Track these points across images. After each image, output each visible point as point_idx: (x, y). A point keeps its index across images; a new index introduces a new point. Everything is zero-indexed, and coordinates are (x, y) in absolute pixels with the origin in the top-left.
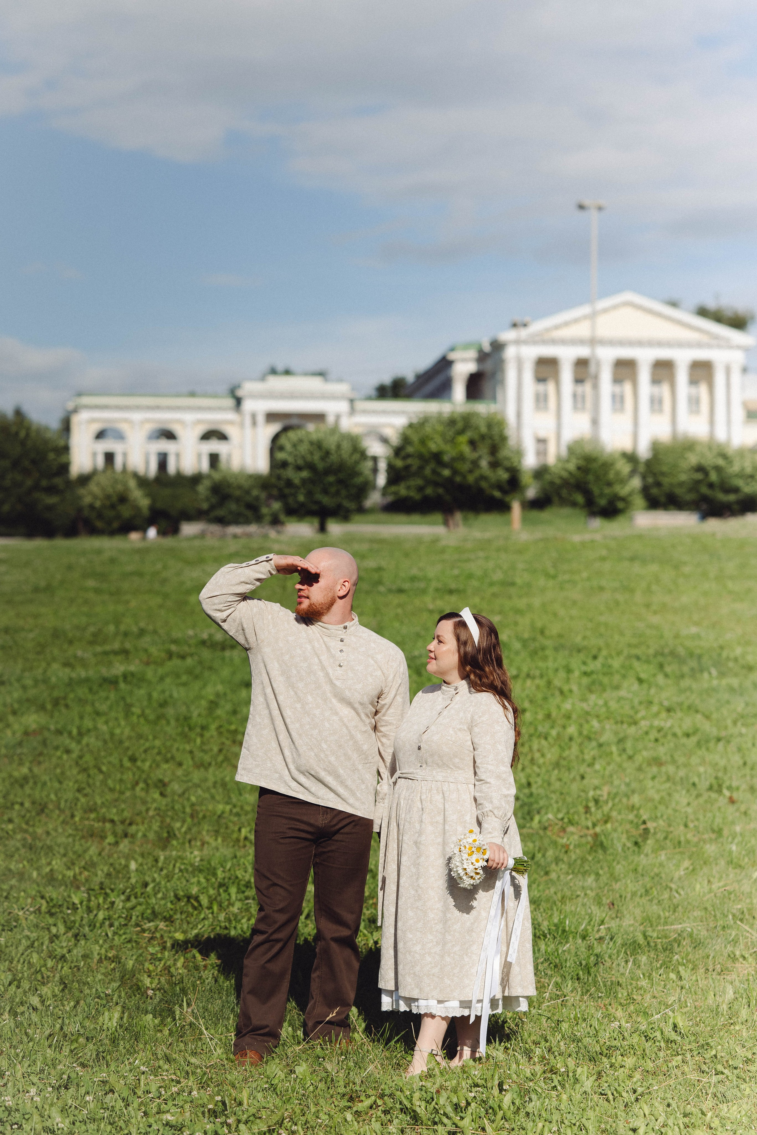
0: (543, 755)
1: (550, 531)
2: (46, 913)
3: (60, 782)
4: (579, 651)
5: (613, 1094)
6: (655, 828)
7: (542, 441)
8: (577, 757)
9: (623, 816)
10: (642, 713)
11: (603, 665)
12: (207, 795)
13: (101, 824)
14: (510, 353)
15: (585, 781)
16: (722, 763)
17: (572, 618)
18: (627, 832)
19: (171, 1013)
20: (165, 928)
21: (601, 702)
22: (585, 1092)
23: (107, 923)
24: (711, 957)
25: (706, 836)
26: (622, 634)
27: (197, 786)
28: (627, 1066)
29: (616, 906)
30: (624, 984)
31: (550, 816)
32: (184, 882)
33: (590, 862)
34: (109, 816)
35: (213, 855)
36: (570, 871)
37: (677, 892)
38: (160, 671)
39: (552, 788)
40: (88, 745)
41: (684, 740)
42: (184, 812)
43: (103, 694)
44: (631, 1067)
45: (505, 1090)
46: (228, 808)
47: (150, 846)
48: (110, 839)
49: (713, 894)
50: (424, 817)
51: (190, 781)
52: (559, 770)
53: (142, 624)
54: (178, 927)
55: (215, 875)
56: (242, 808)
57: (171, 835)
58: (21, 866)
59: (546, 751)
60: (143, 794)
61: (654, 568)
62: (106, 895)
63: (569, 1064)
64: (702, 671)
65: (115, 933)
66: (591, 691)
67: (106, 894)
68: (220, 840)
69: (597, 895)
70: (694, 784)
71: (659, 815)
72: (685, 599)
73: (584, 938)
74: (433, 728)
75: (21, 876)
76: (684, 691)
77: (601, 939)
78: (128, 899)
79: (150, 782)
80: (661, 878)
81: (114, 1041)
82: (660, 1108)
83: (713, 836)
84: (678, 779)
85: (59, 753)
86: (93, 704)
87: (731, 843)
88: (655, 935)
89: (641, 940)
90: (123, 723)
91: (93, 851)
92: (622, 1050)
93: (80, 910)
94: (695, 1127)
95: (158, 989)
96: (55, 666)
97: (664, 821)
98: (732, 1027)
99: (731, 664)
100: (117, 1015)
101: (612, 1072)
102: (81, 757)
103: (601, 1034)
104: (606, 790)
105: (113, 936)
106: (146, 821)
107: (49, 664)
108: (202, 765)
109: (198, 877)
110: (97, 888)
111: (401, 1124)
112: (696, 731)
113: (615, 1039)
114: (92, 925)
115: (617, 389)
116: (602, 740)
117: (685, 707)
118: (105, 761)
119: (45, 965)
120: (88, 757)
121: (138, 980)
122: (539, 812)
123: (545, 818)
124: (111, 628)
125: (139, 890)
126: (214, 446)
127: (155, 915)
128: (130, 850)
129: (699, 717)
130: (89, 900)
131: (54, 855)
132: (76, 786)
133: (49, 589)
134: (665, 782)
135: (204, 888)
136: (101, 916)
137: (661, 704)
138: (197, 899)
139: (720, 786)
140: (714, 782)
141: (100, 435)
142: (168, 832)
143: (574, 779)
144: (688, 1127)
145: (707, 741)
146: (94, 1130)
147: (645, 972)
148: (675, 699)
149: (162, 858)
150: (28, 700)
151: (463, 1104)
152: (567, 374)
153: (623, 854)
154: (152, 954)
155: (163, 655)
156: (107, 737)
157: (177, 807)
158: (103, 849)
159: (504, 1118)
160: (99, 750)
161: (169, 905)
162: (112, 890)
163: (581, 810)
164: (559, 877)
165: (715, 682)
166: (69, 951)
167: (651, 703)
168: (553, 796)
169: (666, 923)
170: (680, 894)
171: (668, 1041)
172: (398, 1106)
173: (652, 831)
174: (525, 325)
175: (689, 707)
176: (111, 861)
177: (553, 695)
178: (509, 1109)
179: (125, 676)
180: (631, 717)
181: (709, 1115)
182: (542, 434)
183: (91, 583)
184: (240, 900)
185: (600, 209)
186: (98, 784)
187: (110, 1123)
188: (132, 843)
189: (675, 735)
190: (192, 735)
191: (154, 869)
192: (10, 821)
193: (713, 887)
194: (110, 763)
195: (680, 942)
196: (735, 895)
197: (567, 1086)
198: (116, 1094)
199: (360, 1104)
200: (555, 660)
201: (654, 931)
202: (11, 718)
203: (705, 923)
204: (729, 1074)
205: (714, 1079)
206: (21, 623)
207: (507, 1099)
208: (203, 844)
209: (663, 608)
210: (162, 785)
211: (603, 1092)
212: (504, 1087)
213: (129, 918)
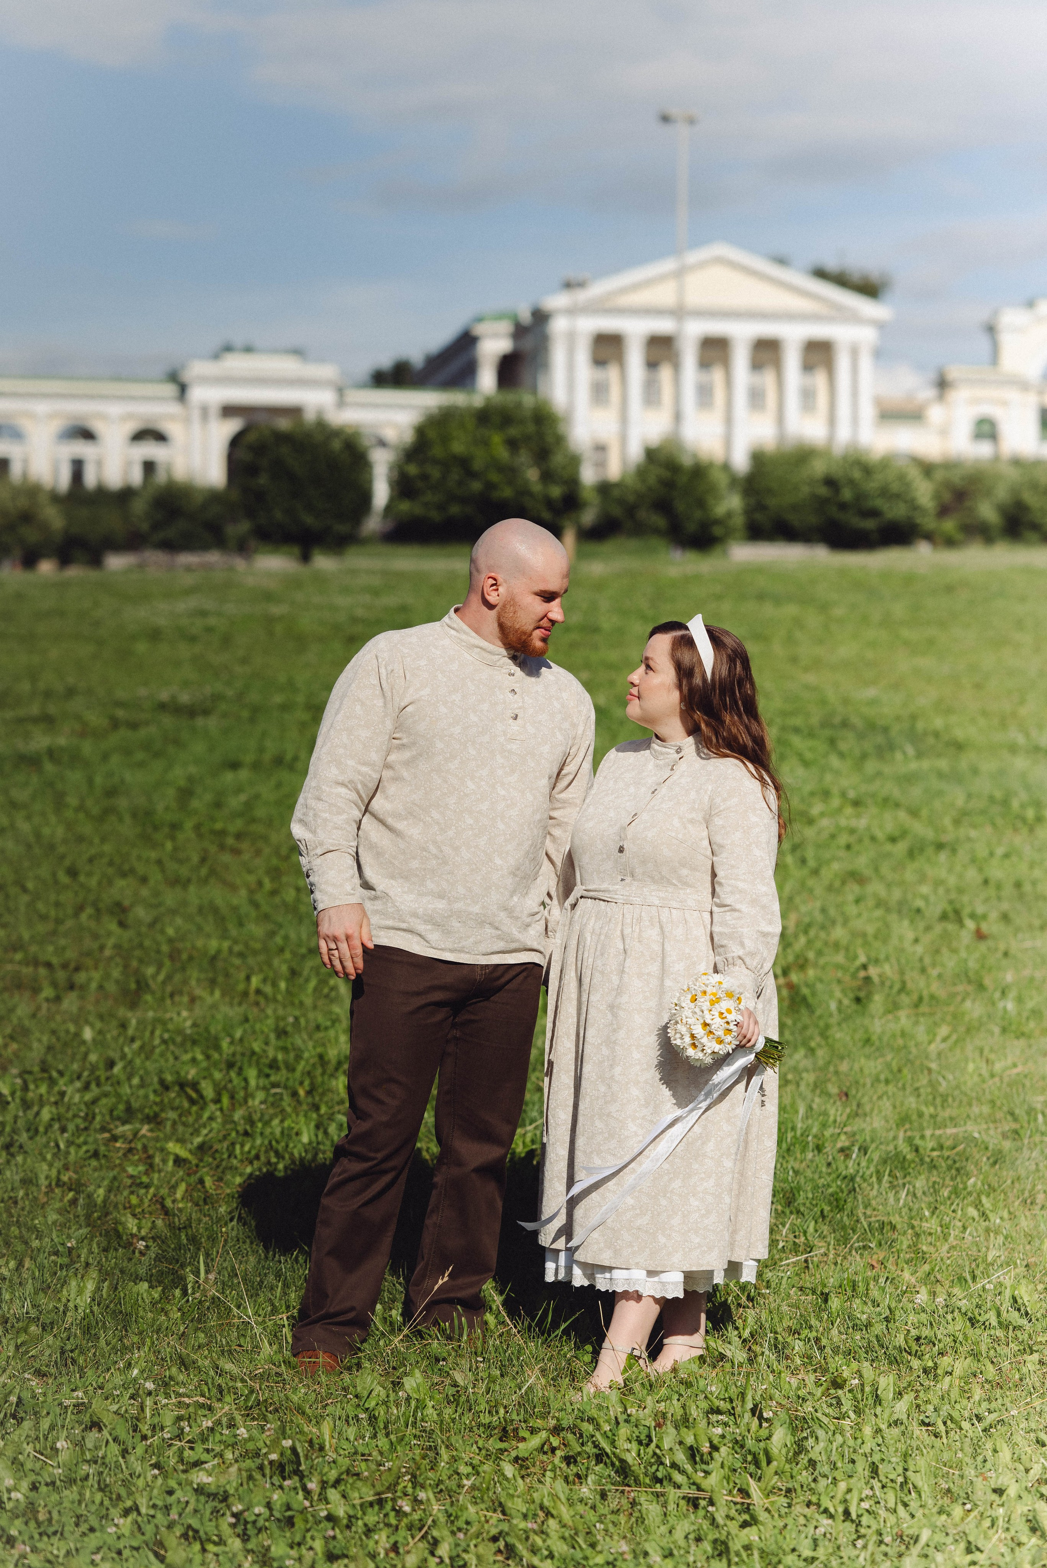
5: (945, 1425)
6: (881, 977)
7: (601, 448)
9: (827, 958)
10: (819, 807)
12: (191, 926)
13: (31, 969)
14: (559, 326)
16: (953, 880)
18: (840, 982)
19: (179, 1281)
20: (149, 1134)
22: (899, 1421)
23: (56, 1126)
25: (961, 989)
27: (173, 912)
28: (956, 1374)
29: (851, 1099)
30: (899, 1226)
32: (172, 1060)
33: (792, 1029)
34: (42, 958)
35: (212, 1017)
37: (941, 1075)
38: (103, 745)
41: (888, 847)
42: (158, 952)
43: (20, 778)
44: (961, 1374)
45: (769, 1421)
46: (226, 944)
47: (110, 1003)
48: (48, 992)
49: (997, 1080)
50: (627, 964)
51: (160, 905)
53: (71, 680)
54: (169, 1132)
55: (217, 1048)
56: (246, 945)
57: (142, 985)
60: (93, 924)
61: (791, 610)
62: (52, 1082)
63: (860, 1370)
64: (892, 749)
65: (69, 1143)
67: (50, 1078)
68: (217, 994)
70: (919, 911)
71: (880, 956)
72: (844, 652)
73: (819, 1148)
74: (645, 816)
76: (873, 777)
77: (845, 1151)
78: (86, 1087)
79: (101, 905)
80: (910, 1053)
81: (87, 1330)
83: (972, 988)
84: (892, 903)
86: (6, 792)
87: (1003, 999)
89: (908, 1153)
90: (53, 819)
91: (23, 1010)
92: (939, 1345)
93: (12, 1106)
95: (153, 1238)
97: (891, 965)
99: (931, 740)
100: (90, 1286)
101: (934, 1385)
103: (898, 1315)
104: (791, 919)
105: (68, 1147)
106: (101, 965)
108: (175, 882)
109: (193, 1052)
110: (36, 1069)
111: (599, 1482)
112: (904, 833)
113: (922, 1325)
114: (33, 1130)
115: (704, 377)
117: (879, 799)
118: (30, 875)
121: (117, 1222)
124: (25, 687)
125: (102, 1074)
126: (150, 450)
127: (129, 1114)
128: (80, 1009)
129: (902, 813)
130: (25, 1088)
134: (876, 908)
135: (204, 1070)
136: (46, 1114)
137: (843, 794)
138: (195, 1086)
139: (958, 914)
140: (948, 907)
142: (138, 982)
145: (922, 849)
146: (73, 1502)
147: (928, 1205)
148: (862, 788)
149: (134, 1022)
151: (705, 1448)
152: (635, 356)
153: (841, 1016)
154: (131, 1177)
155: (104, 722)
156: (32, 839)
157: (147, 943)
158: (39, 1008)
159: (776, 1471)
161: (152, 1097)
162: (60, 1073)
165: (913, 766)
167: (826, 794)
170: (945, 1078)
171: (1004, 1325)
172: (590, 1450)
173: (877, 980)
174: (582, 285)
175: (885, 801)
176: (53, 1025)
178: (781, 1454)
179: (51, 753)
182: (600, 436)
184: (264, 1088)
185: (691, 121)
186: (22, 909)
187: (100, 1489)
188: (82, 998)
189: (873, 839)
190: (158, 836)
191: (121, 1039)
193: (994, 1067)
194: (37, 877)
195: (968, 1156)
196: (1032, 1081)
197: (866, 1410)
198: (105, 1432)
199: (521, 1445)
203: (997, 1125)
208: (193, 1000)
209: (817, 664)
210: (120, 911)
211: (927, 1421)
212: (765, 1415)
213: (90, 1118)
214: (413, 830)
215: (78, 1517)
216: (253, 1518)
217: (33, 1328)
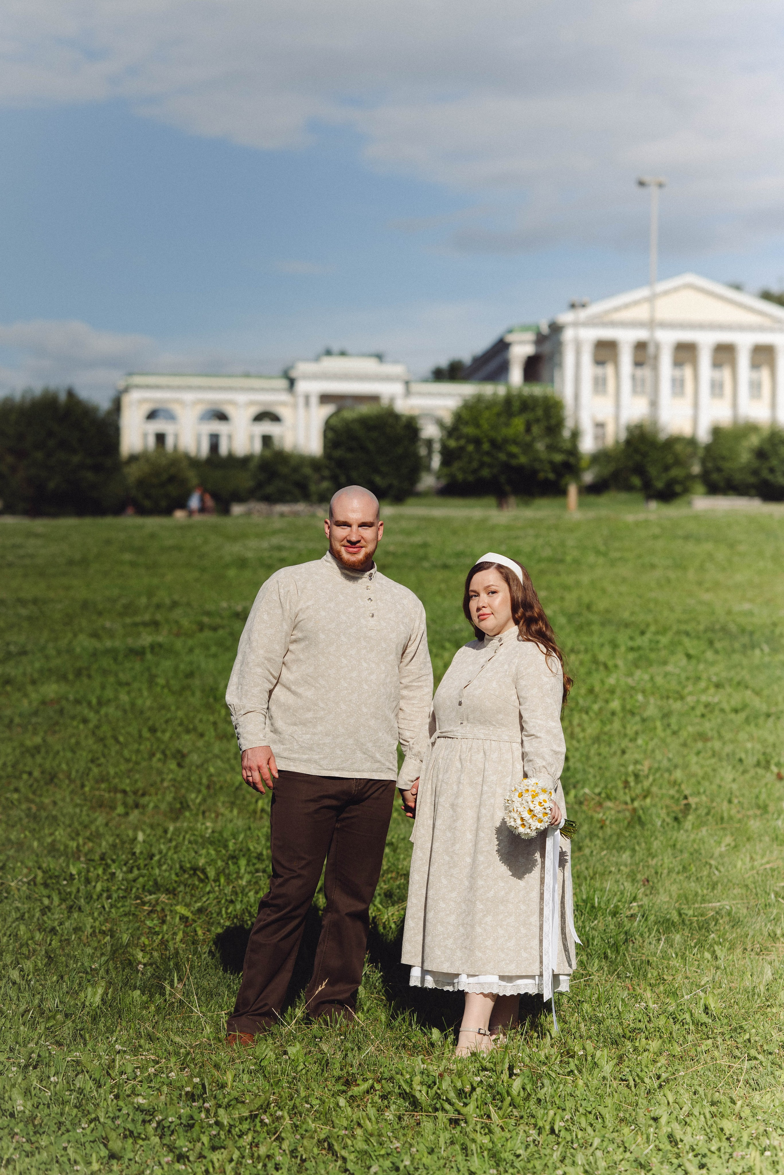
0: (583, 730)
1: (604, 512)
2: (42, 884)
3: (73, 752)
4: (627, 626)
5: (634, 1080)
6: (697, 804)
7: (600, 425)
8: (619, 732)
9: (664, 791)
10: (690, 688)
11: (651, 641)
12: (227, 766)
13: (111, 794)
14: (568, 335)
15: (627, 756)
16: (771, 739)
17: (621, 594)
18: (667, 807)
19: (161, 989)
20: (167, 901)
21: (646, 677)
22: (604, 1078)
23: (105, 895)
24: (749, 937)
25: (751, 813)
26: (672, 610)
27: (217, 756)
28: (651, 1050)
29: (651, 883)
30: (654, 964)
31: (587, 790)
32: (193, 854)
33: (626, 837)
34: (121, 787)
35: (226, 826)
36: (605, 847)
37: (717, 869)
38: (190, 642)
39: (591, 762)
40: (106, 715)
41: (733, 716)
42: (200, 784)
43: (128, 665)
44: (656, 1050)
45: (516, 1075)
47: (160, 817)
48: (120, 810)
49: (755, 871)
52: (599, 745)
53: (176, 597)
54: (180, 900)
55: (226, 847)
57: (184, 806)
58: (22, 836)
59: (586, 725)
60: (159, 765)
61: (708, 546)
62: (108, 866)
63: (587, 1047)
64: (753, 647)
65: (112, 906)
66: (637, 667)
67: (106, 864)
68: (235, 812)
69: (632, 871)
70: (741, 760)
71: (702, 790)
72: (739, 578)
73: (614, 915)
74: (475, 682)
75: (20, 846)
76: (735, 667)
77: (633, 916)
78: (130, 870)
79: (168, 752)
80: (700, 854)
81: (95, 1019)
82: (686, 1097)
83: (758, 812)
84: (724, 754)
85: (75, 723)
86: (116, 675)
87: (777, 819)
88: (691, 912)
89: (675, 917)
90: (145, 693)
91: (100, 821)
92: (647, 1033)
93: (76, 881)
94: (723, 1116)
95: (150, 964)
96: (81, 637)
97: (707, 796)
98: (769, 1009)
100: (100, 991)
101: (635, 1057)
102: (98, 727)
103: (626, 1016)
104: (647, 764)
105: (110, 908)
106: (160, 793)
107: (75, 635)
109: (208, 849)
110: (97, 859)
111: (398, 1110)
112: (745, 707)
113: (640, 1021)
114: (89, 898)
115: (678, 373)
116: (646, 714)
117: (735, 682)
118: (123, 731)
119: (32, 938)
120: (105, 728)
121: (131, 954)
122: (575, 787)
123: (581, 793)
124: (143, 600)
125: (142, 862)
126: (267, 428)
127: (157, 887)
128: (139, 821)
129: (749, 693)
130: (88, 871)
131: (58, 825)
132: (90, 756)
133: (84, 562)
134: (710, 758)
135: (212, 860)
136: (99, 887)
137: (709, 680)
138: (203, 871)
139: (768, 762)
140: (762, 758)
141: (152, 415)
142: (181, 803)
143: (615, 753)
144: (716, 1116)
145: (756, 717)
146: (57, 1114)
147: (678, 950)
148: (724, 674)
149: (171, 829)
150: (50, 670)
151: (468, 1088)
152: (626, 358)
153: (661, 829)
154: (150, 928)
155: (194, 627)
156: (128, 707)
157: (194, 778)
158: (111, 820)
159: (512, 1104)
160: (118, 720)
161: (174, 877)
162: (114, 861)
163: (620, 785)
164: (592, 852)
165: (767, 659)
166: (61, 924)
167: (698, 679)
168: (591, 770)
169: (703, 901)
170: (720, 872)
171: (697, 1024)
172: (397, 1090)
173: (694, 806)
174: (583, 306)
175: (739, 684)
176: (117, 832)
177: (597, 670)
178: (519, 1095)
179: (152, 647)
180: (678, 692)
181: (739, 1103)
182: (600, 418)
183: (127, 557)
184: (249, 873)
185: (661, 185)
186: (113, 753)
187: (77, 1107)
188: (143, 814)
189: (722, 710)
191: (162, 841)
192: (16, 790)
193: (756, 863)
194: (128, 733)
195: (717, 920)
196: (779, 873)
197: (584, 1070)
198: (88, 1075)
199: (355, 1088)
200: (601, 635)
201: (689, 908)
202: (30, 688)
203: (745, 901)
204: (763, 1059)
205: (747, 1065)
206: (52, 594)
207: (517, 1084)
208: (218, 815)
209: (716, 586)
210: (180, 757)
211: (624, 1078)
212: (515, 1071)
213: (128, 890)
214: (308, 693)
215: (60, 1123)
216: (168, 1124)
217: (59, 1017)
